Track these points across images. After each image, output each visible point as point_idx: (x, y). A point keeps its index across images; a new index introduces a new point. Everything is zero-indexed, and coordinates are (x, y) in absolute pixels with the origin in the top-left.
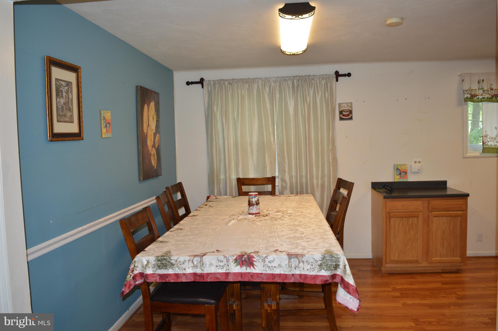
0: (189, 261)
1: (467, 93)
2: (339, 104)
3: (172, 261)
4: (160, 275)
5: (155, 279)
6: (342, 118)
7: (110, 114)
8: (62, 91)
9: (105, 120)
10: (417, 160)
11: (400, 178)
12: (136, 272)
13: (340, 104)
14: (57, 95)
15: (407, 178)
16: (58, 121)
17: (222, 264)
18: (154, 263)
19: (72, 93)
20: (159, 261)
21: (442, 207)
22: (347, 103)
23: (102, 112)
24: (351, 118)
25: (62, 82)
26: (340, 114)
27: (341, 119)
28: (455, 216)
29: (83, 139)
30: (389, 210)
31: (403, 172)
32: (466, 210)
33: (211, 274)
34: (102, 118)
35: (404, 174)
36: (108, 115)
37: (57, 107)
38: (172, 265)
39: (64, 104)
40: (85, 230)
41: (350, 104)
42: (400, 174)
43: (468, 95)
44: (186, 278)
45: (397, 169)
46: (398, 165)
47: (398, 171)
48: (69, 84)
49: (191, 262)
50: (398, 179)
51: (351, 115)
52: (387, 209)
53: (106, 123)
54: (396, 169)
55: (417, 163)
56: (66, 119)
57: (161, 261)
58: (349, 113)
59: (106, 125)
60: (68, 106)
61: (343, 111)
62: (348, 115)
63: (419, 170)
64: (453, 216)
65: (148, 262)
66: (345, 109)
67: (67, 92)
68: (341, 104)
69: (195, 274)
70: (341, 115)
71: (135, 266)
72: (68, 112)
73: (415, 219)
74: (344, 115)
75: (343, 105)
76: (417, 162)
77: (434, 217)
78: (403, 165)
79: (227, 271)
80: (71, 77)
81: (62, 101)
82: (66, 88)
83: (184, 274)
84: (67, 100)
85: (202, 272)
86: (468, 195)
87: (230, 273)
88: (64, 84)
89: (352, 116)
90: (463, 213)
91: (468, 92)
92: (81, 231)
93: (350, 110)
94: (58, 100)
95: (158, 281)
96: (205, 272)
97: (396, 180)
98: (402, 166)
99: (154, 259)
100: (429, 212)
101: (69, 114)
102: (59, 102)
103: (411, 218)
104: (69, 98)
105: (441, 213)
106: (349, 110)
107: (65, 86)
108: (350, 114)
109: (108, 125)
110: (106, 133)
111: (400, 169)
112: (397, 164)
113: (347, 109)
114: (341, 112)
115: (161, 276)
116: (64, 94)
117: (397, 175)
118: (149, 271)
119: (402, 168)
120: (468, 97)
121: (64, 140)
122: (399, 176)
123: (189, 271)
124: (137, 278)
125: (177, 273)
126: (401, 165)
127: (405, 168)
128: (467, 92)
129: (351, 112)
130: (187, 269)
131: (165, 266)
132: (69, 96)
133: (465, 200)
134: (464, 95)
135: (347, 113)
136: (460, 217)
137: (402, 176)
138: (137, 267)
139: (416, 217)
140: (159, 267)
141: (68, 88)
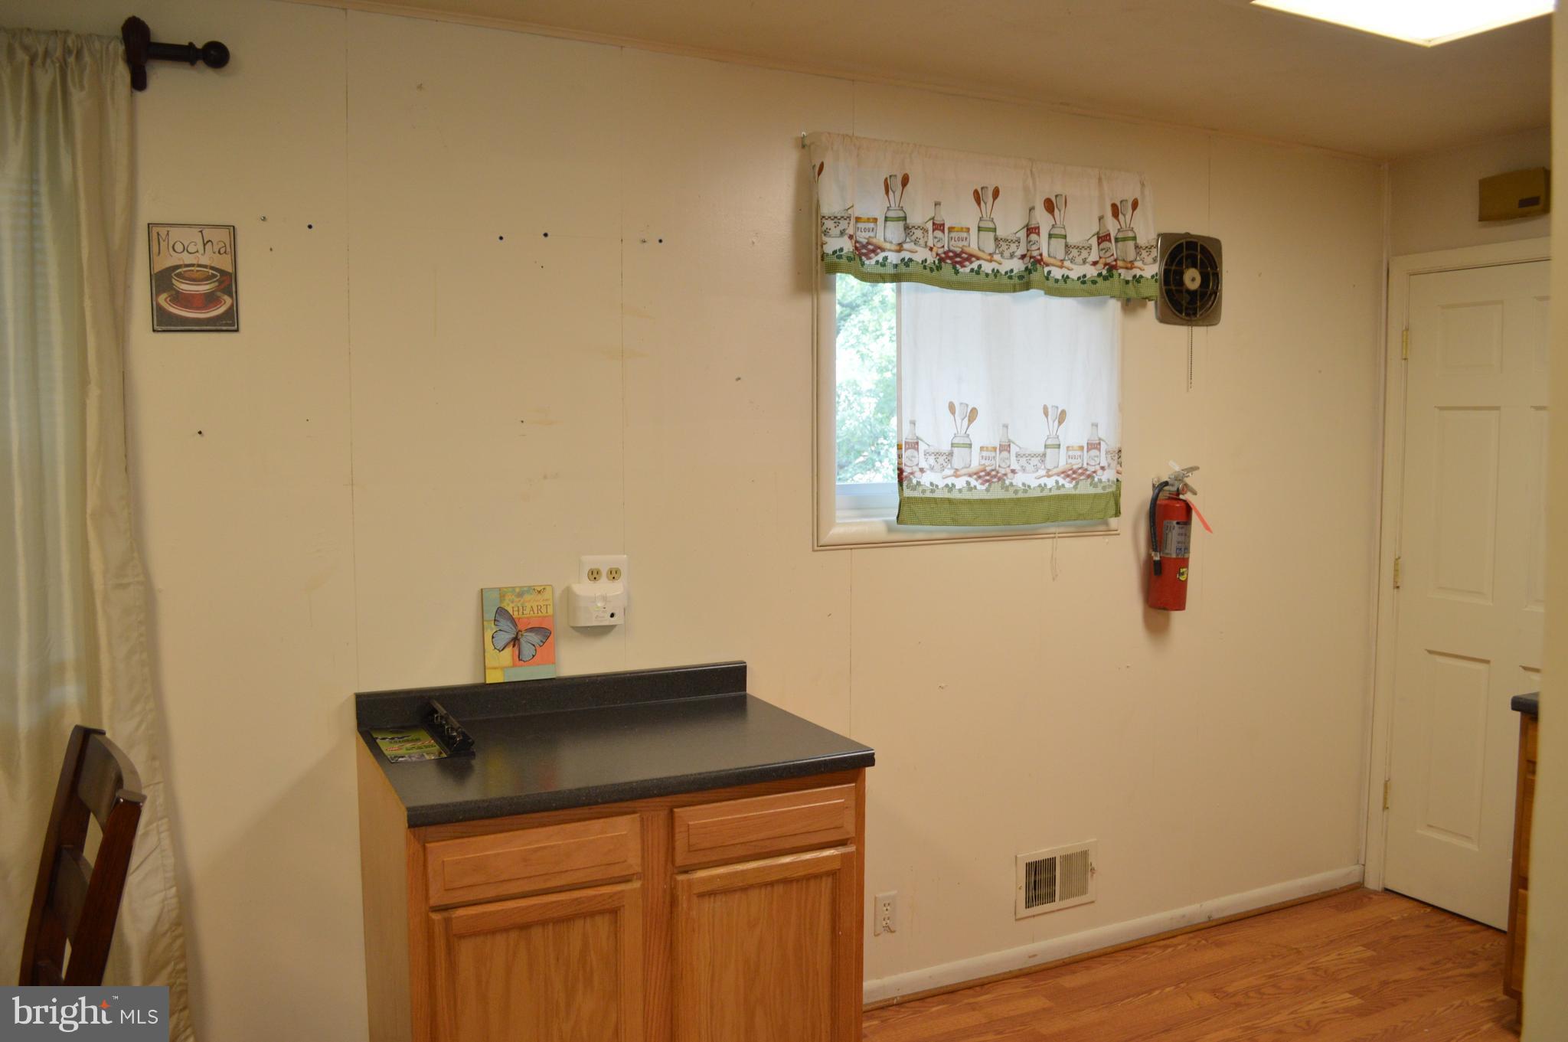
1: (837, 231)
2: (149, 224)
6: (170, 314)
10: (604, 561)
11: (514, 665)
13: (155, 230)
15: (552, 660)
21: (742, 840)
22: (202, 227)
24: (229, 322)
26: (158, 294)
27: (164, 322)
28: (808, 878)
30: (446, 890)
31: (531, 630)
32: (858, 837)
35: (534, 638)
41: (224, 236)
42: (515, 641)
43: (841, 239)
45: (501, 612)
46: (502, 593)
47: (504, 624)
50: (503, 668)
51: (228, 301)
52: (431, 892)
54: (490, 615)
55: (604, 578)
58: (218, 289)
61: (179, 275)
62: (210, 300)
63: (612, 615)
64: (798, 880)
66: (188, 259)
68: (163, 231)
70: (163, 300)
73: (603, 924)
74: (180, 299)
75: (175, 234)
76: (604, 573)
77: (701, 895)
78: (531, 589)
86: (869, 760)
89: (231, 308)
90: (843, 856)
91: (841, 227)
93: (222, 272)
97: (494, 677)
98: (527, 597)
100: (673, 874)
103: (580, 923)
105: (737, 872)
106: (212, 268)
108: (219, 294)
111: (515, 615)
112: (500, 589)
113: (204, 261)
114: (162, 281)
117: (500, 646)
119: (527, 609)
120: (841, 250)
122: (508, 651)
126: (520, 595)
127: (539, 609)
128: (837, 224)
129: (227, 282)
133: (854, 785)
134: (825, 239)
135: (204, 288)
136: (830, 880)
137: (527, 650)
139: (602, 912)
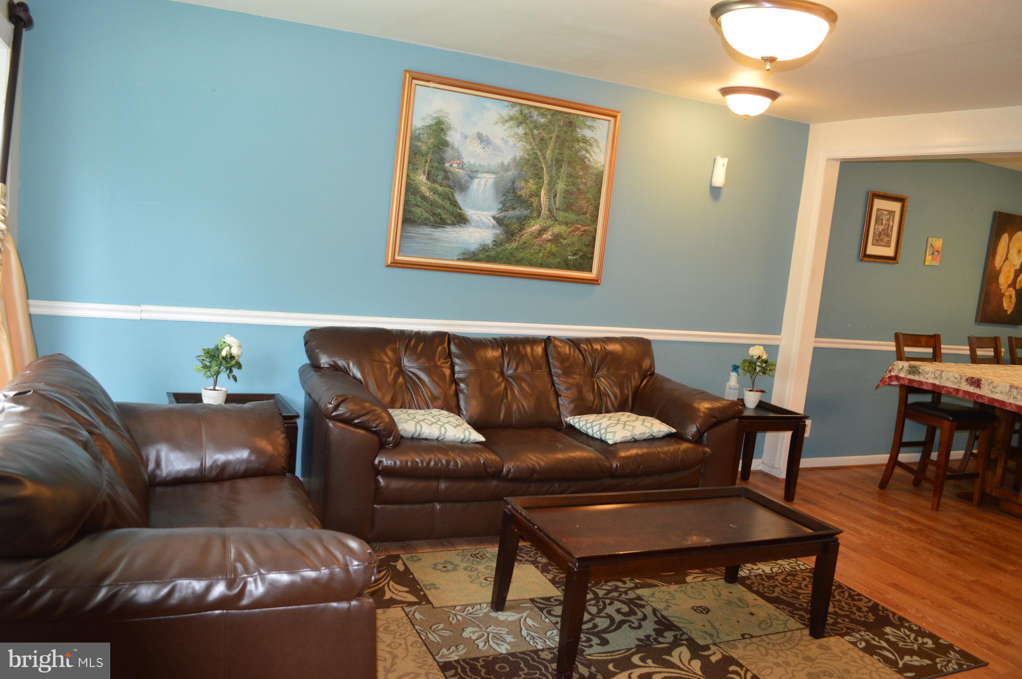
0: (932, 372)
3: (920, 370)
4: (909, 379)
5: (904, 382)
7: (941, 241)
8: (882, 219)
9: (933, 248)
12: (893, 374)
14: (876, 222)
16: (873, 245)
17: (956, 381)
18: (906, 368)
19: (893, 220)
20: (910, 367)
23: (930, 239)
25: (883, 212)
29: (898, 263)
33: (946, 387)
34: (929, 245)
36: (938, 243)
37: (874, 233)
38: (919, 373)
39: (883, 230)
40: (882, 345)
44: (927, 386)
48: (892, 213)
49: (933, 374)
53: (934, 251)
56: (883, 244)
57: (912, 368)
59: (933, 253)
60: (886, 233)
65: (903, 367)
67: (888, 220)
69: (934, 385)
71: (893, 368)
72: (885, 237)
79: (959, 388)
80: (896, 206)
81: (881, 228)
82: (888, 216)
83: (926, 382)
84: (886, 227)
85: (940, 384)
87: (960, 390)
88: (886, 213)
92: (877, 345)
94: (877, 227)
95: (906, 384)
96: (942, 384)
99: (907, 365)
101: (886, 239)
102: (878, 228)
104: (889, 225)
107: (887, 215)
109: (936, 253)
110: (931, 261)
115: (911, 381)
116: (884, 222)
118: (902, 375)
121: (888, 263)
123: (931, 381)
124: (893, 379)
125: (921, 380)
130: (929, 379)
131: (914, 373)
132: (889, 223)
138: (895, 369)
140: (910, 372)
141: (890, 217)
